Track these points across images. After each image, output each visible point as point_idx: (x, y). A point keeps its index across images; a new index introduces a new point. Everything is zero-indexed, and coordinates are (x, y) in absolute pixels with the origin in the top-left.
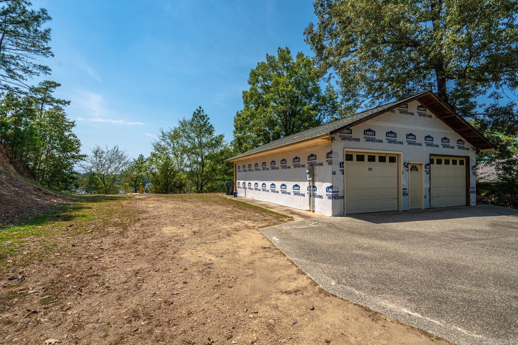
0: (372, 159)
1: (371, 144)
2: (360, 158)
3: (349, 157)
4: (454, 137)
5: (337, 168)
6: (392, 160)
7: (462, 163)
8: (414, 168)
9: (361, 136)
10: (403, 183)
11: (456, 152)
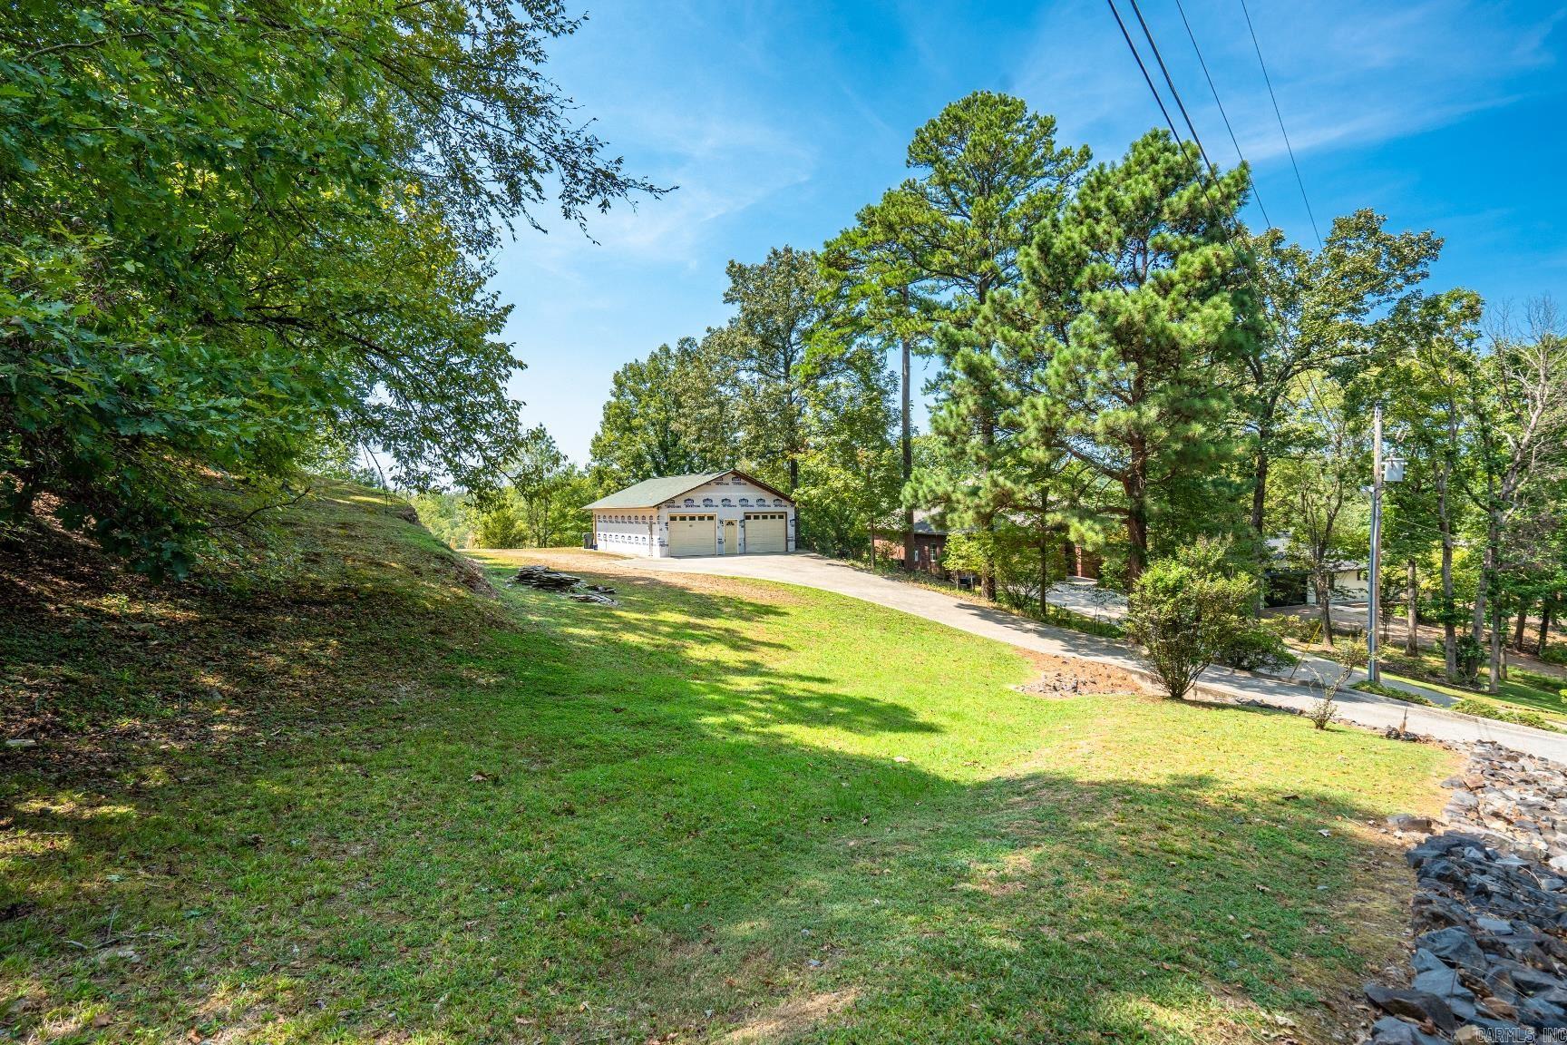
0: (692, 518)
1: (690, 509)
2: (683, 518)
3: (673, 519)
4: (769, 498)
5: (664, 527)
6: (711, 518)
7: (781, 517)
8: (730, 523)
9: (682, 504)
10: (719, 534)
11: (773, 509)
